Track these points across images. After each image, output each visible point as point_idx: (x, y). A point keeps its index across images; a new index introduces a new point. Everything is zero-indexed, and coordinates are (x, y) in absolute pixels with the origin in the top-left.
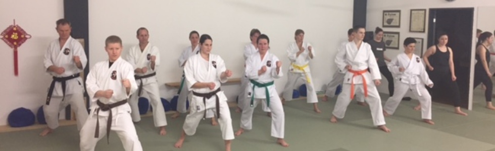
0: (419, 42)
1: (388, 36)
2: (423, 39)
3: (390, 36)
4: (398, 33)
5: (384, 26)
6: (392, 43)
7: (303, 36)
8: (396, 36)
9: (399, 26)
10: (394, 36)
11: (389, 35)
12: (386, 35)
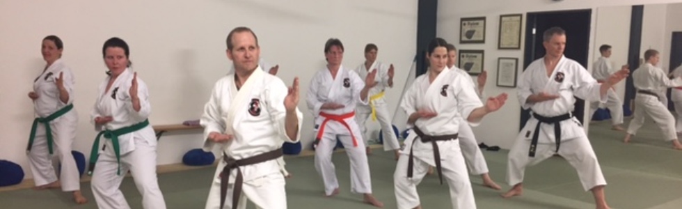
0: (512, 64)
1: (467, 56)
2: (517, 60)
3: (470, 57)
4: (482, 52)
5: (462, 42)
6: (474, 66)
7: (376, 53)
8: (480, 56)
9: (483, 42)
10: (475, 57)
11: (470, 54)
12: (465, 54)
